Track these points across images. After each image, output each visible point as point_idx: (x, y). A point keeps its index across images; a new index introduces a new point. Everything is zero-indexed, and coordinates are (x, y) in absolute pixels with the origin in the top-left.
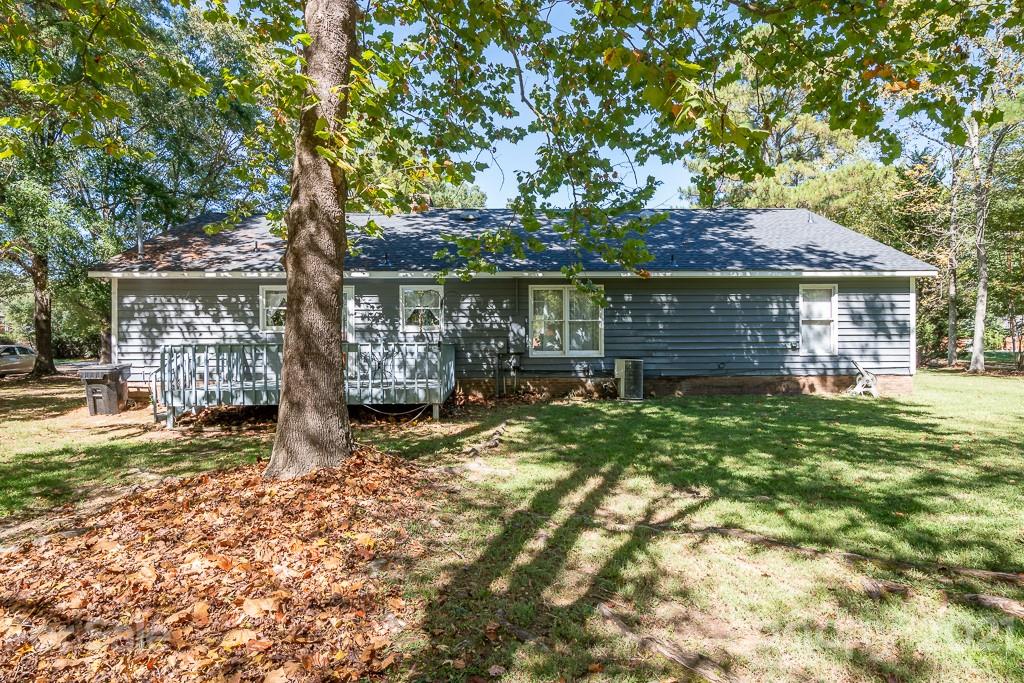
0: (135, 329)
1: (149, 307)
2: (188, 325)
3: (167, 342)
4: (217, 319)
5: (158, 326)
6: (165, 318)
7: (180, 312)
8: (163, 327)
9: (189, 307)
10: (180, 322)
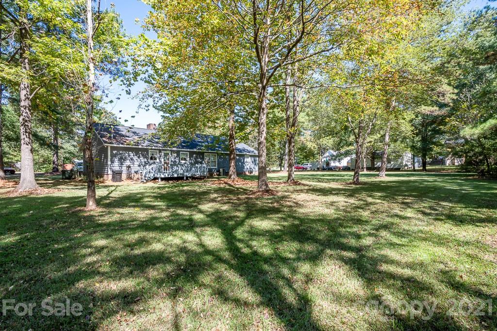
0: (116, 160)
1: (121, 154)
2: (131, 159)
3: (126, 164)
4: (139, 157)
5: (123, 159)
6: (125, 157)
7: (129, 156)
8: (125, 159)
9: (132, 155)
10: (129, 158)
